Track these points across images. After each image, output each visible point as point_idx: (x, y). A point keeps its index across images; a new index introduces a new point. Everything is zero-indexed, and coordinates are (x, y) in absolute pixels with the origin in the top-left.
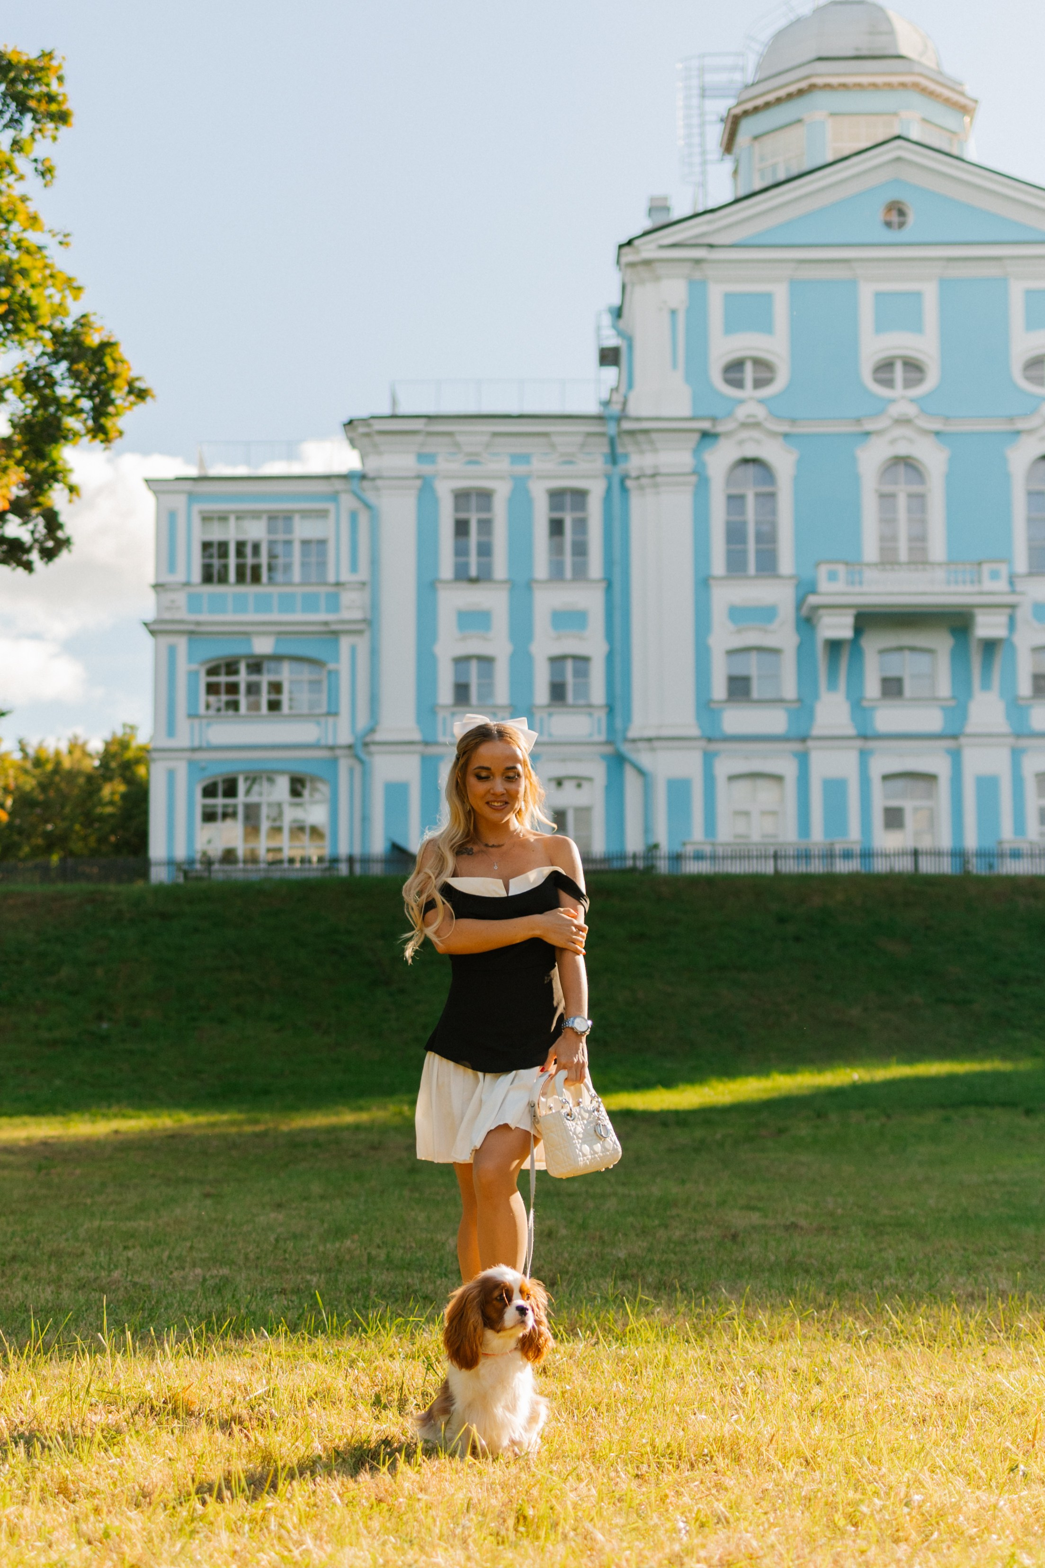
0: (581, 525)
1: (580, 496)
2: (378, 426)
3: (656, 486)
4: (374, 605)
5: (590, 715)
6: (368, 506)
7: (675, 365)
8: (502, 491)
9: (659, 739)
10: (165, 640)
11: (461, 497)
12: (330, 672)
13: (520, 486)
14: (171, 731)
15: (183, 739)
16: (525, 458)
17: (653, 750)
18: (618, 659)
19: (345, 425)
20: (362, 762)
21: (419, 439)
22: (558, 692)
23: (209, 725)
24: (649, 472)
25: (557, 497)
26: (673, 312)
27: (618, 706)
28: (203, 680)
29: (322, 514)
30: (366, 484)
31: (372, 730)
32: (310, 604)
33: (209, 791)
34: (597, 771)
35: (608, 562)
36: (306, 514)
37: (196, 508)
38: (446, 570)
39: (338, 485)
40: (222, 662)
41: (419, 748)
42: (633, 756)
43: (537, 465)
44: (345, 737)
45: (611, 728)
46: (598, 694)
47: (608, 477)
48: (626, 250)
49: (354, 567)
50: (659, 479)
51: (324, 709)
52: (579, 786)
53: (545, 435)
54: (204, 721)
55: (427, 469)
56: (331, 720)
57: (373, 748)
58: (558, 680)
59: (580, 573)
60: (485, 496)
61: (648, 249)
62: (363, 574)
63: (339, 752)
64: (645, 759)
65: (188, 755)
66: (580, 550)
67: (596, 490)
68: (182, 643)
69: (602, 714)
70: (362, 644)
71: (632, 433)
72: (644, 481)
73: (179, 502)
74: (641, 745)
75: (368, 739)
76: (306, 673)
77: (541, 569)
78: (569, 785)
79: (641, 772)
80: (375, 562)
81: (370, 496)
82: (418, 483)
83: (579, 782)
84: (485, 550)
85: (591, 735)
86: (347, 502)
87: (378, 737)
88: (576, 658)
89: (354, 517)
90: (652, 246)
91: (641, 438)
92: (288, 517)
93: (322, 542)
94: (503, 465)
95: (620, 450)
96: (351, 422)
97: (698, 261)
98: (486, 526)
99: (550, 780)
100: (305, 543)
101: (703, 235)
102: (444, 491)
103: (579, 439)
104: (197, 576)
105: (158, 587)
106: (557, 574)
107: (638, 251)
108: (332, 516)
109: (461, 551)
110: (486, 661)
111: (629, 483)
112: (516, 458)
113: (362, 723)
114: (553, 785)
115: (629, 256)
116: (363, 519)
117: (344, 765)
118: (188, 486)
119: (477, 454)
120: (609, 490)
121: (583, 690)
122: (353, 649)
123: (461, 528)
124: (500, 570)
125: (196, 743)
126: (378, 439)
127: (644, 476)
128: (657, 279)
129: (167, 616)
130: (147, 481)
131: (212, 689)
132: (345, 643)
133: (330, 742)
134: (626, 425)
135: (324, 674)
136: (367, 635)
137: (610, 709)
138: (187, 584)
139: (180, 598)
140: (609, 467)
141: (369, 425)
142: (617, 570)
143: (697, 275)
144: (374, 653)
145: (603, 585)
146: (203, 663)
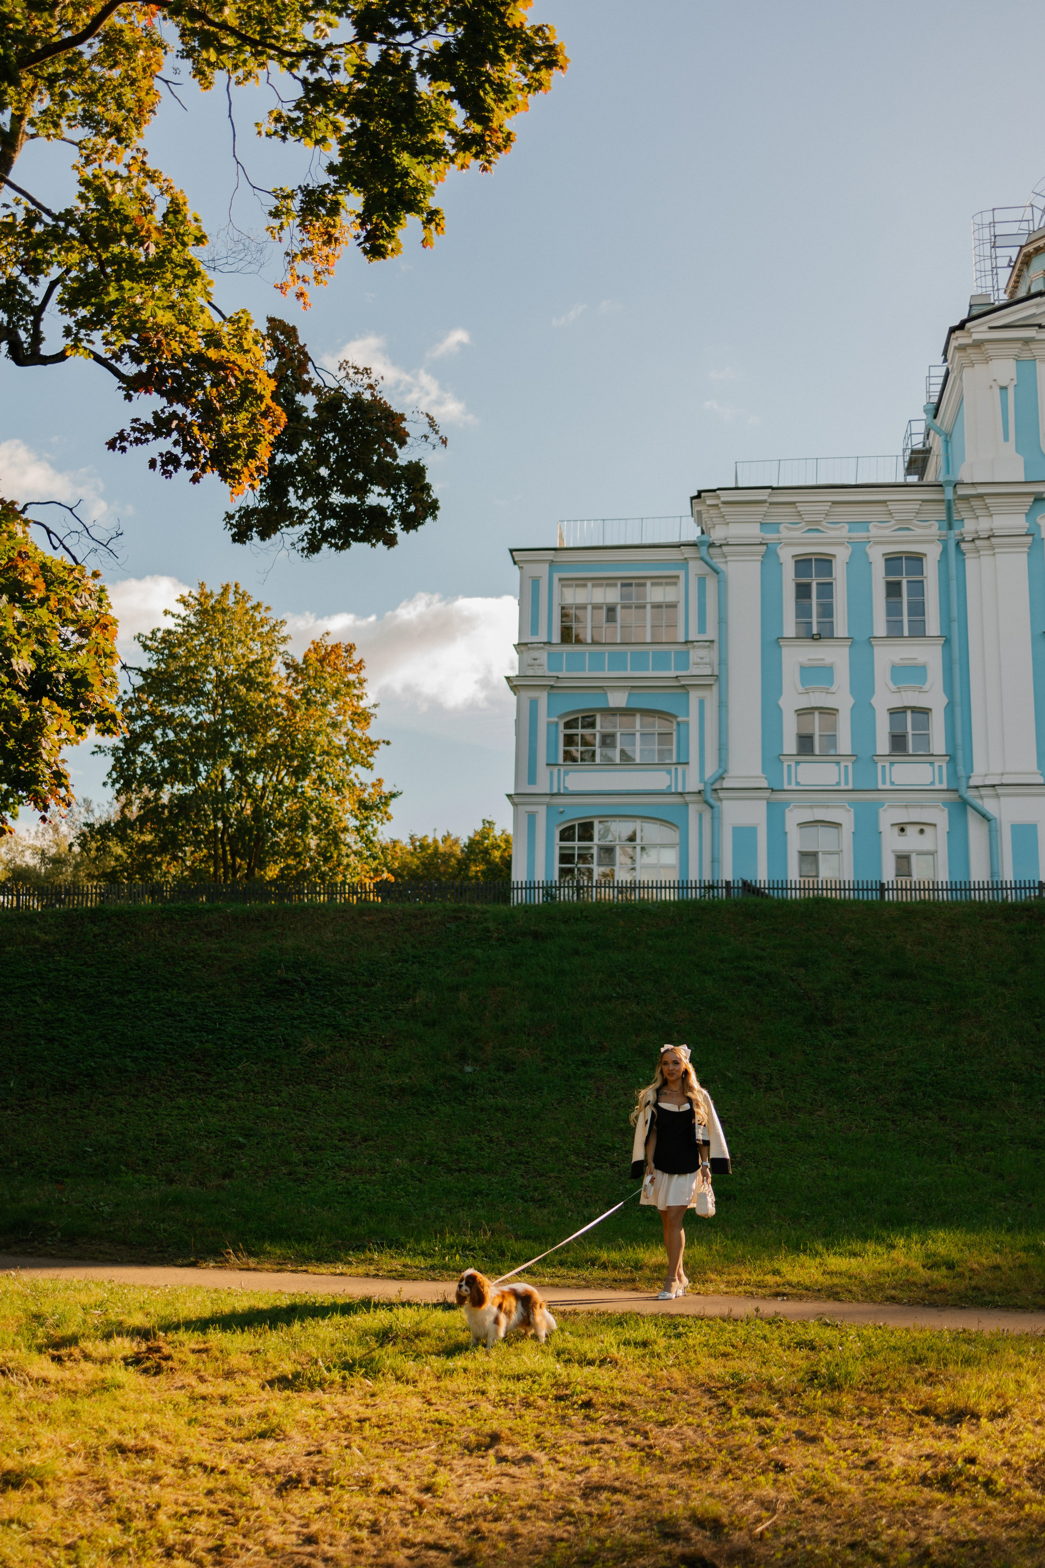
0: (918, 587)
1: (917, 559)
2: (725, 496)
3: (992, 548)
4: (723, 662)
5: (932, 763)
6: (716, 572)
7: (1006, 438)
8: (841, 556)
9: (1002, 785)
10: (527, 695)
11: (802, 564)
12: (678, 724)
13: (859, 550)
14: (532, 780)
15: (542, 786)
16: (864, 525)
17: (998, 796)
18: (958, 710)
19: (692, 498)
20: (712, 807)
21: (764, 508)
22: (898, 742)
23: (566, 773)
24: (985, 535)
25: (892, 561)
26: (1003, 388)
27: (960, 754)
28: (562, 732)
29: (672, 580)
30: (713, 551)
31: (721, 778)
32: (661, 661)
33: (566, 834)
34: (940, 817)
35: (946, 619)
36: (658, 581)
37: (556, 576)
38: (790, 629)
39: (688, 552)
40: (580, 716)
41: (767, 794)
42: (978, 802)
43: (874, 531)
44: (693, 784)
45: (954, 774)
46: (938, 744)
47: (945, 543)
48: (958, 333)
49: (702, 629)
50: (993, 540)
51: (674, 760)
52: (922, 831)
53: (884, 502)
54: (562, 769)
55: (770, 536)
56: (680, 767)
57: (722, 794)
58: (898, 731)
59: (918, 632)
60: (825, 563)
61: (979, 330)
62: (711, 633)
63: (688, 798)
64: (989, 805)
65: (547, 799)
66: (918, 609)
67: (932, 553)
68: (543, 697)
69: (943, 763)
70: (711, 698)
71: (966, 498)
72: (977, 542)
73: (542, 570)
74: (983, 791)
75: (717, 786)
76: (658, 726)
77: (880, 628)
78: (911, 831)
79: (985, 817)
80: (722, 621)
81: (718, 562)
82: (764, 548)
83: (922, 827)
84: (827, 611)
85: (933, 783)
86: (696, 568)
87: (726, 784)
88: (915, 710)
89: (702, 580)
90: (985, 328)
91: (975, 503)
92: (640, 582)
93: (673, 606)
94: (844, 532)
95: (956, 517)
96: (699, 496)
97: (1027, 341)
98: (827, 589)
99: (893, 825)
100: (657, 606)
101: (1033, 316)
102: (787, 556)
103: (916, 506)
104: (556, 638)
105: (520, 647)
106: (894, 633)
107: (970, 334)
108: (682, 582)
109: (803, 612)
110: (829, 712)
111: (964, 546)
112: (854, 525)
113: (711, 771)
114: (896, 829)
115: (960, 338)
116: (711, 585)
117: (693, 810)
118: (550, 555)
119: (818, 522)
120: (945, 552)
121: (924, 739)
122: (702, 703)
123: (803, 591)
124: (841, 628)
125: (555, 791)
126: (725, 509)
127: (979, 538)
128: (987, 360)
129: (530, 673)
130: (511, 551)
131: (569, 740)
132: (694, 696)
133: (680, 790)
134: (962, 491)
135: (675, 726)
136: (715, 689)
137: (951, 757)
138: (549, 643)
139: (543, 656)
140: (944, 532)
141: (718, 497)
142: (955, 626)
143: (1026, 355)
144: (722, 705)
145: (941, 641)
146: (561, 717)
